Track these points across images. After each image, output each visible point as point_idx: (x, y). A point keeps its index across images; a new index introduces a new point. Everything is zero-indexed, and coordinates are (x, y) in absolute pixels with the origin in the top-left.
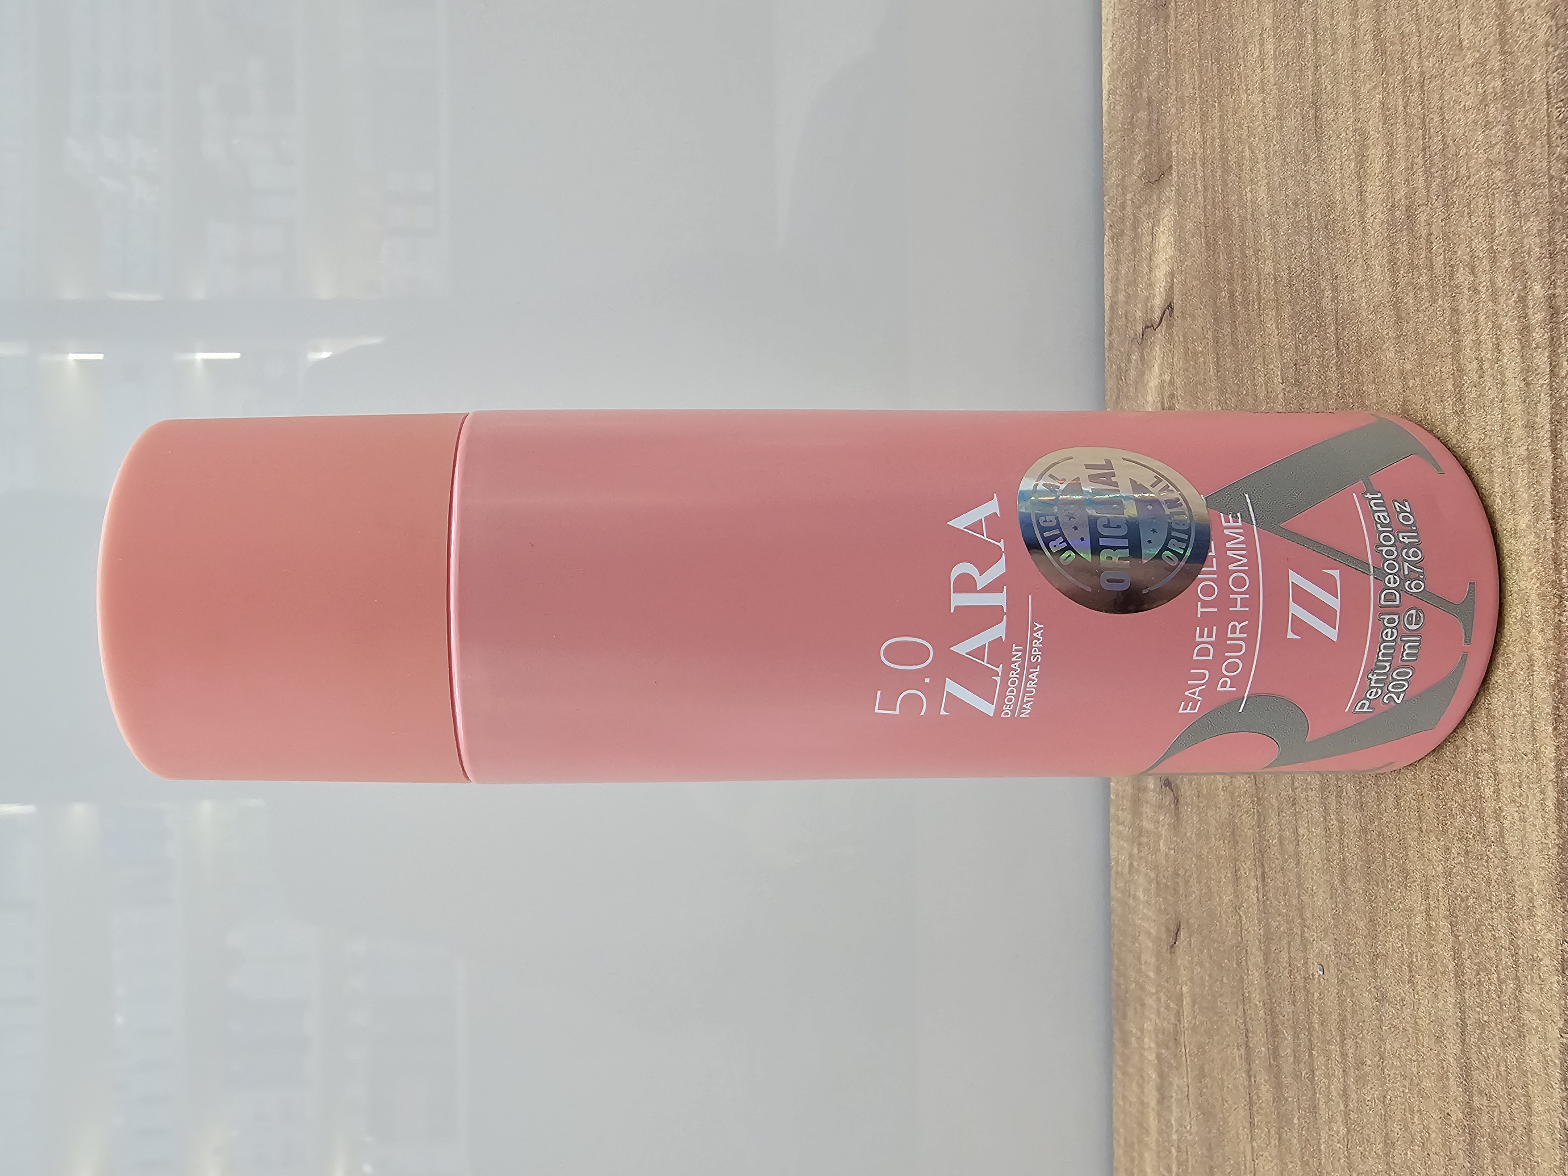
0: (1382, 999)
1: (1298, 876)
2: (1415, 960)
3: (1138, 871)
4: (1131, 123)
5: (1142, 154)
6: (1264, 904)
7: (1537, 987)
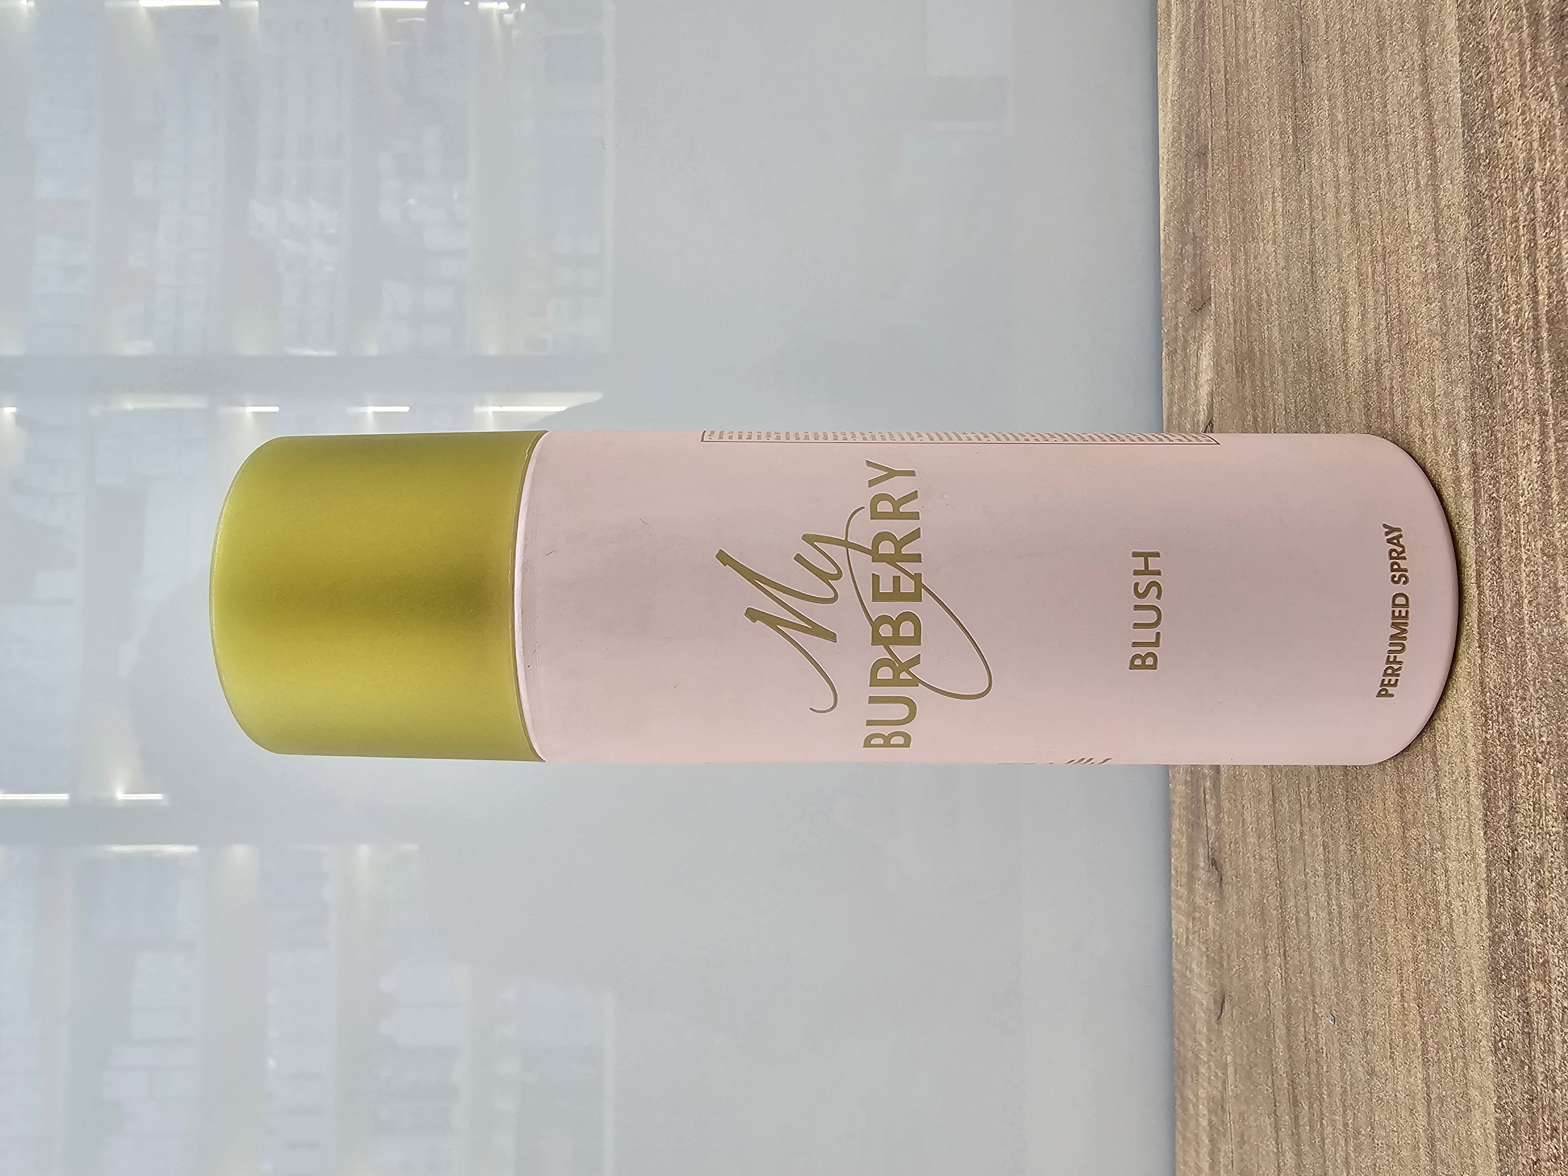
0: (1372, 1073)
1: (1311, 957)
2: (1394, 1038)
3: (1193, 945)
4: (1181, 254)
5: (1189, 283)
6: (1286, 979)
7: (1478, 1066)
